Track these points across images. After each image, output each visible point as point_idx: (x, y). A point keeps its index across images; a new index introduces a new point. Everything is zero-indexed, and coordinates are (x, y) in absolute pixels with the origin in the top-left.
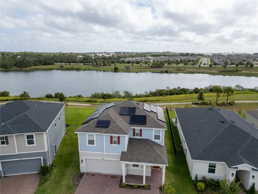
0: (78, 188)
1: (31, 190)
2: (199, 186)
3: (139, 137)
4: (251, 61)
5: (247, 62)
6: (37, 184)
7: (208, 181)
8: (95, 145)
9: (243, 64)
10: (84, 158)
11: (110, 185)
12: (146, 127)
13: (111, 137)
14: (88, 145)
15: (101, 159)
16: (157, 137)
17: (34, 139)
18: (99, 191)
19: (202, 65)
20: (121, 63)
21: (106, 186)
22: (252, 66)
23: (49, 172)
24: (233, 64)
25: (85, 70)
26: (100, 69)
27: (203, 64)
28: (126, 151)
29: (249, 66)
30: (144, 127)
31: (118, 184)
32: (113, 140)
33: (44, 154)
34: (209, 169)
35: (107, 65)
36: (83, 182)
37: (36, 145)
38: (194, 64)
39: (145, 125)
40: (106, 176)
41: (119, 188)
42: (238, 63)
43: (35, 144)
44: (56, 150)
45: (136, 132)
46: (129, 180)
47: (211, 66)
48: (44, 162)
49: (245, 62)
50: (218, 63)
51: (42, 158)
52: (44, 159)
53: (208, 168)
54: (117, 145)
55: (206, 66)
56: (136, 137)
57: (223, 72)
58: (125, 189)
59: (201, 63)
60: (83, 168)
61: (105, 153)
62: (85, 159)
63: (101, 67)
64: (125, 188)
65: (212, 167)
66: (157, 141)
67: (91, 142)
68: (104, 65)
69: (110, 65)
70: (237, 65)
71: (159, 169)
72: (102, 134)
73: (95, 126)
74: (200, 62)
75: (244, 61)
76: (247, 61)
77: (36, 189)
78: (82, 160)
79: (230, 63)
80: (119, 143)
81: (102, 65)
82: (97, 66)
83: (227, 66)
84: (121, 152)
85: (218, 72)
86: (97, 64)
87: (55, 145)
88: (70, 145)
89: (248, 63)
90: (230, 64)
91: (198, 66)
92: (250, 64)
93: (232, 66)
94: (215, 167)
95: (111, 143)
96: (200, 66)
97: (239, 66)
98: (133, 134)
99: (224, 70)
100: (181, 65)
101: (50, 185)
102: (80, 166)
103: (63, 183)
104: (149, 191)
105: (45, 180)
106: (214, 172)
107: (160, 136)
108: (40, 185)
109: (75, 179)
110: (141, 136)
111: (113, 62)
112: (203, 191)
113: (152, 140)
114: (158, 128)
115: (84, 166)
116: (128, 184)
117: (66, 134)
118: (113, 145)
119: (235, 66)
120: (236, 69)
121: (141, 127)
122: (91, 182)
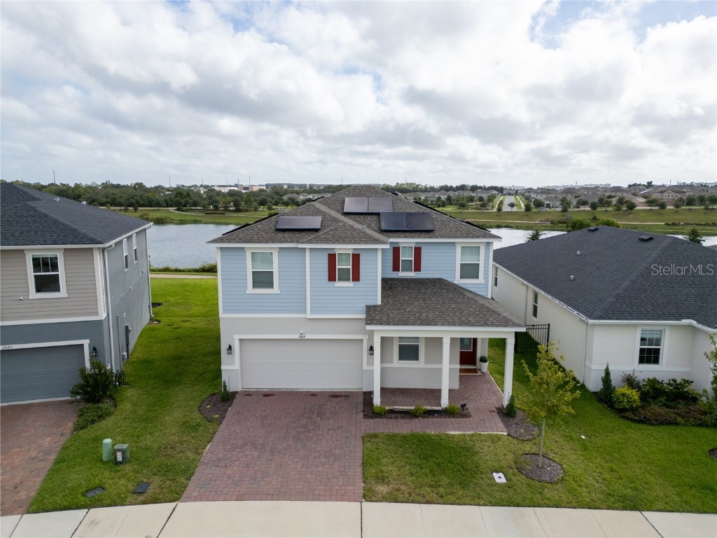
0: (222, 426)
1: (49, 439)
2: (623, 395)
3: (412, 274)
4: (628, 197)
5: (618, 200)
6: (70, 425)
7: (645, 383)
8: (276, 289)
9: (609, 204)
10: (237, 337)
11: (331, 413)
12: (436, 237)
13: (332, 258)
14: (250, 289)
15: (297, 337)
16: (470, 271)
17: (61, 273)
18: (298, 429)
19: (506, 208)
20: (286, 204)
21: (317, 417)
22: (631, 206)
23: (111, 397)
24: (585, 203)
25: (182, 222)
26: (228, 221)
27: (509, 205)
28: (379, 303)
29: (624, 208)
30: (430, 237)
31: (359, 410)
32: (337, 267)
33: (93, 329)
34: (641, 349)
35: (247, 211)
36: (238, 413)
37: (66, 295)
38: (483, 206)
39: (432, 234)
40: (313, 395)
41: (364, 420)
42: (596, 200)
43: (63, 293)
44: (127, 345)
45: (401, 259)
46: (393, 399)
47: (528, 208)
48: (91, 357)
49: (614, 201)
50: (547, 202)
51: (86, 342)
52: (95, 349)
53: (638, 346)
54: (350, 284)
55: (515, 209)
56: (402, 274)
57: (561, 223)
58: (385, 420)
59: (501, 203)
60: (234, 373)
61: (309, 316)
62: (240, 340)
63: (228, 214)
64: (386, 417)
65: (651, 342)
66: (467, 283)
67: (262, 279)
68: (238, 210)
69: (256, 210)
70: (594, 206)
71: (479, 373)
72: (300, 246)
73: (273, 228)
74: (499, 202)
75: (610, 197)
76: (616, 199)
77: (68, 436)
78: (230, 347)
79: (574, 202)
80: (356, 278)
81: (230, 211)
82: (218, 212)
83: (570, 210)
84: (362, 306)
85: (548, 224)
86: (216, 208)
87: (127, 327)
88: (173, 341)
89: (621, 201)
90: (574, 205)
91: (495, 210)
92: (626, 202)
93: (582, 208)
94: (658, 342)
95: (332, 278)
96: (499, 209)
97: (599, 209)
98: (391, 265)
99: (563, 218)
100: (449, 209)
101: (119, 425)
102: (223, 367)
103: (167, 419)
104: (466, 419)
105: (100, 413)
106: (656, 361)
107: (478, 264)
108: (80, 427)
109: (209, 407)
110: (418, 268)
111: (262, 203)
112: (638, 407)
113: (455, 282)
114: (472, 237)
115: (237, 366)
116: (391, 408)
117: (152, 320)
118: (338, 284)
119: (588, 208)
120: (592, 217)
121: (419, 237)
122: (265, 411)
